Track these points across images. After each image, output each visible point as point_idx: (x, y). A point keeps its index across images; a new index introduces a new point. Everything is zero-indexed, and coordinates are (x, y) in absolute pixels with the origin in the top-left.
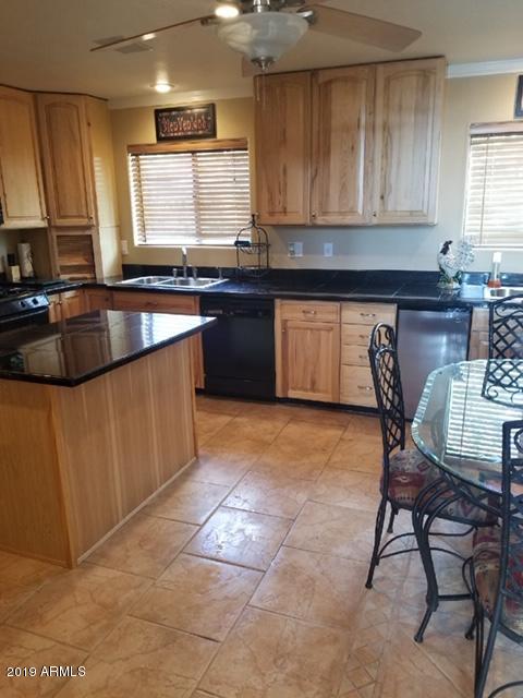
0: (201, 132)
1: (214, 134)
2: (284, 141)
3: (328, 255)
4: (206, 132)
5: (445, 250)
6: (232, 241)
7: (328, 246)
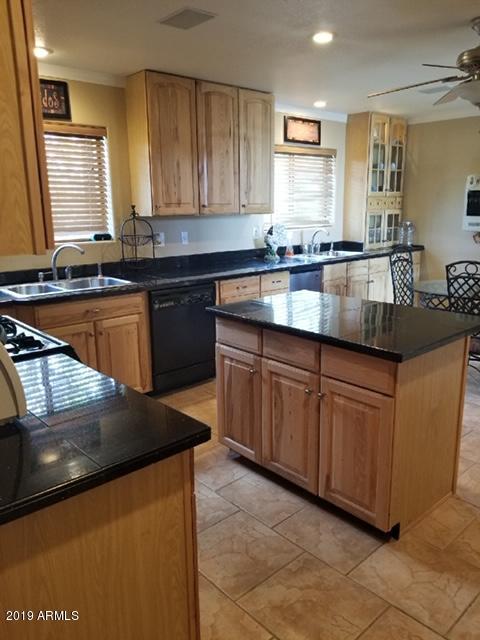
0: (52, 111)
1: (67, 116)
2: (177, 138)
3: (185, 242)
4: (60, 112)
5: (270, 232)
6: (91, 235)
7: (184, 234)
